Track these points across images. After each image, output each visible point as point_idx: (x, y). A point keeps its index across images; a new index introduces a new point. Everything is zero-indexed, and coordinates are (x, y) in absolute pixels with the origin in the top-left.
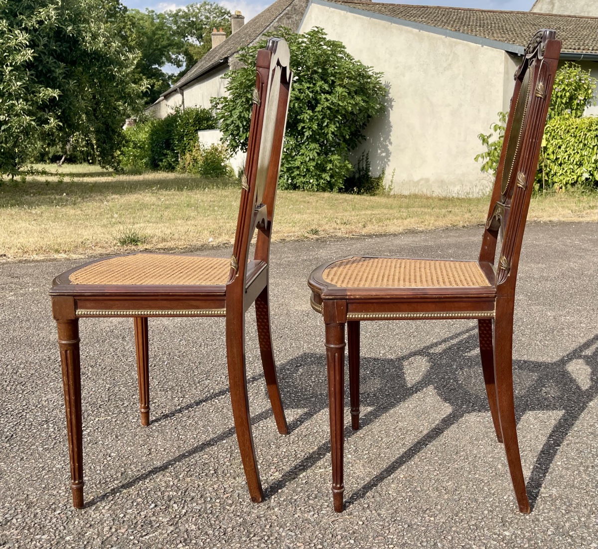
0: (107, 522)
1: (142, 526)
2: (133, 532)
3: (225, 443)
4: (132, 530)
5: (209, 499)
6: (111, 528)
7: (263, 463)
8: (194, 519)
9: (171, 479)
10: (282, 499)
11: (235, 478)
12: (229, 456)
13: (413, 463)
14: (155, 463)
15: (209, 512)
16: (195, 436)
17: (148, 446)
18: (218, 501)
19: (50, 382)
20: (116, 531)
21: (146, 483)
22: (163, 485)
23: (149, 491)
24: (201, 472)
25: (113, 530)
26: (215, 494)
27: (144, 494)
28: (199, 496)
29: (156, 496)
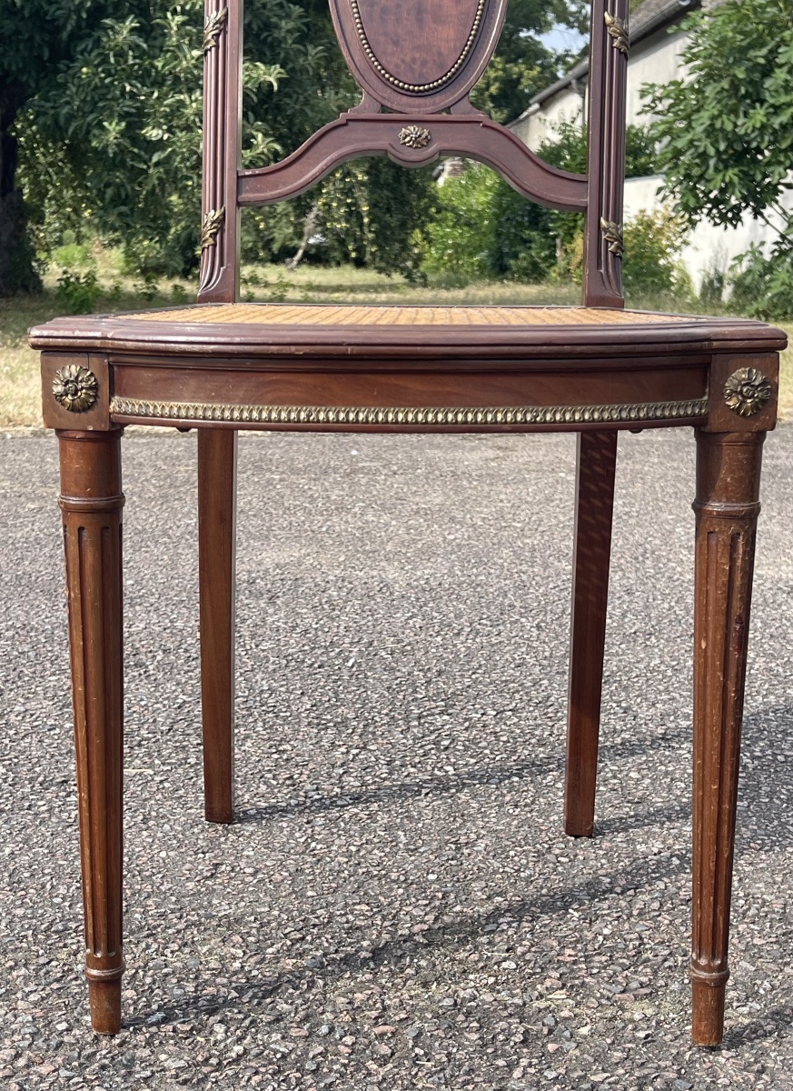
0: (16, 1037)
1: (103, 1067)
2: (69, 1079)
3: (433, 882)
4: (68, 1074)
5: (324, 1029)
6: (17, 1056)
7: (528, 957)
8: (257, 1078)
9: (239, 953)
10: (551, 1075)
11: (425, 985)
12: (430, 918)
14: (215, 902)
15: (310, 1066)
16: (353, 849)
17: (215, 857)
18: (349, 1040)
19: (53, 674)
20: (28, 1066)
21: (167, 952)
22: (212, 965)
23: (166, 975)
24: (332, 949)
25: (21, 1062)
26: (348, 1018)
27: (148, 980)
28: (302, 1013)
29: (178, 992)
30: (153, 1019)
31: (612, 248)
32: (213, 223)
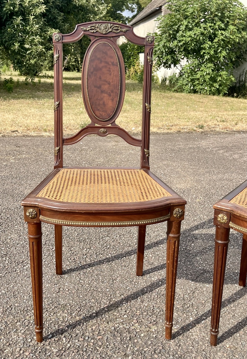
0: (20, 344)
1: (40, 352)
2: (33, 356)
3: (108, 291)
4: (32, 355)
5: (87, 338)
6: (21, 350)
7: (130, 314)
8: (73, 354)
9: (67, 315)
10: (136, 349)
11: (108, 323)
12: (108, 303)
13: (238, 335)
14: (60, 300)
15: (85, 349)
16: (90, 282)
17: (59, 286)
18: (92, 341)
19: (16, 225)
20: (23, 353)
21: (51, 316)
22: (61, 320)
23: (51, 323)
24: (87, 313)
25: (22, 352)
26: (92, 334)
27: (47, 325)
28: (82, 333)
29: (54, 328)
30: (49, 337)
31: (147, 156)
32: (57, 150)
